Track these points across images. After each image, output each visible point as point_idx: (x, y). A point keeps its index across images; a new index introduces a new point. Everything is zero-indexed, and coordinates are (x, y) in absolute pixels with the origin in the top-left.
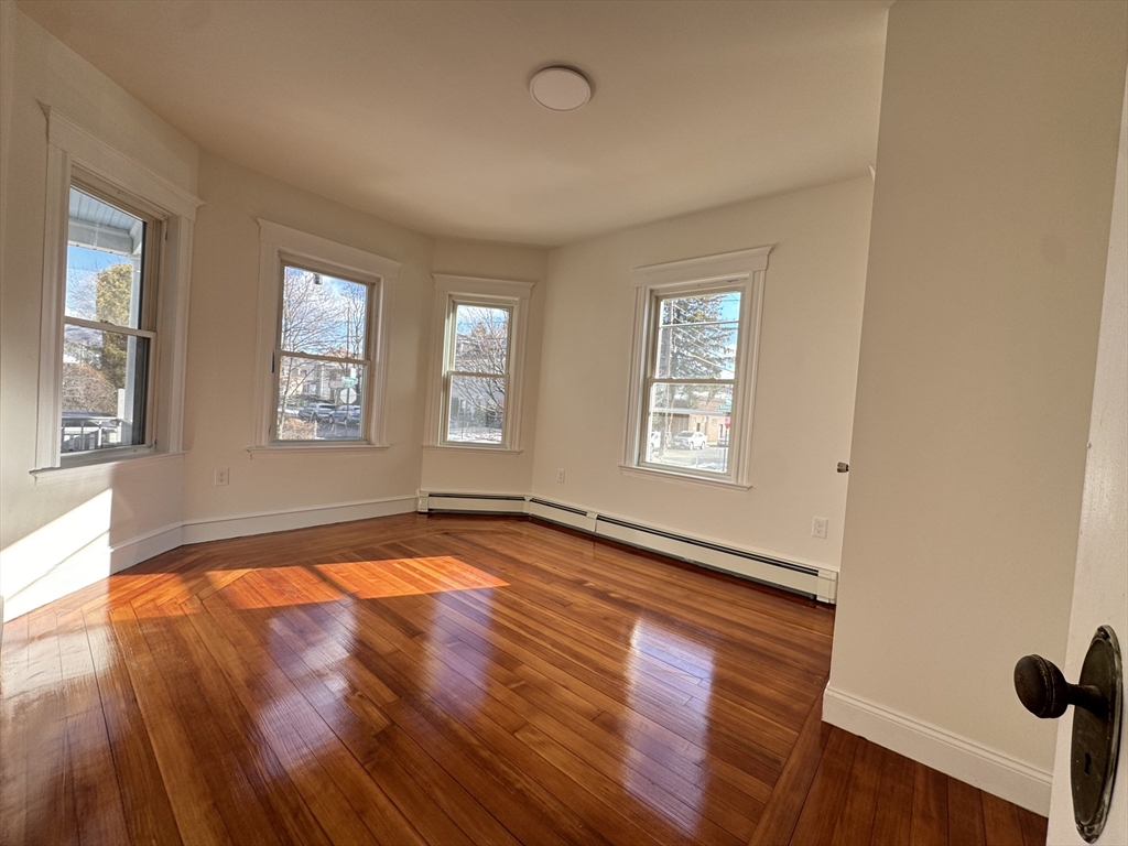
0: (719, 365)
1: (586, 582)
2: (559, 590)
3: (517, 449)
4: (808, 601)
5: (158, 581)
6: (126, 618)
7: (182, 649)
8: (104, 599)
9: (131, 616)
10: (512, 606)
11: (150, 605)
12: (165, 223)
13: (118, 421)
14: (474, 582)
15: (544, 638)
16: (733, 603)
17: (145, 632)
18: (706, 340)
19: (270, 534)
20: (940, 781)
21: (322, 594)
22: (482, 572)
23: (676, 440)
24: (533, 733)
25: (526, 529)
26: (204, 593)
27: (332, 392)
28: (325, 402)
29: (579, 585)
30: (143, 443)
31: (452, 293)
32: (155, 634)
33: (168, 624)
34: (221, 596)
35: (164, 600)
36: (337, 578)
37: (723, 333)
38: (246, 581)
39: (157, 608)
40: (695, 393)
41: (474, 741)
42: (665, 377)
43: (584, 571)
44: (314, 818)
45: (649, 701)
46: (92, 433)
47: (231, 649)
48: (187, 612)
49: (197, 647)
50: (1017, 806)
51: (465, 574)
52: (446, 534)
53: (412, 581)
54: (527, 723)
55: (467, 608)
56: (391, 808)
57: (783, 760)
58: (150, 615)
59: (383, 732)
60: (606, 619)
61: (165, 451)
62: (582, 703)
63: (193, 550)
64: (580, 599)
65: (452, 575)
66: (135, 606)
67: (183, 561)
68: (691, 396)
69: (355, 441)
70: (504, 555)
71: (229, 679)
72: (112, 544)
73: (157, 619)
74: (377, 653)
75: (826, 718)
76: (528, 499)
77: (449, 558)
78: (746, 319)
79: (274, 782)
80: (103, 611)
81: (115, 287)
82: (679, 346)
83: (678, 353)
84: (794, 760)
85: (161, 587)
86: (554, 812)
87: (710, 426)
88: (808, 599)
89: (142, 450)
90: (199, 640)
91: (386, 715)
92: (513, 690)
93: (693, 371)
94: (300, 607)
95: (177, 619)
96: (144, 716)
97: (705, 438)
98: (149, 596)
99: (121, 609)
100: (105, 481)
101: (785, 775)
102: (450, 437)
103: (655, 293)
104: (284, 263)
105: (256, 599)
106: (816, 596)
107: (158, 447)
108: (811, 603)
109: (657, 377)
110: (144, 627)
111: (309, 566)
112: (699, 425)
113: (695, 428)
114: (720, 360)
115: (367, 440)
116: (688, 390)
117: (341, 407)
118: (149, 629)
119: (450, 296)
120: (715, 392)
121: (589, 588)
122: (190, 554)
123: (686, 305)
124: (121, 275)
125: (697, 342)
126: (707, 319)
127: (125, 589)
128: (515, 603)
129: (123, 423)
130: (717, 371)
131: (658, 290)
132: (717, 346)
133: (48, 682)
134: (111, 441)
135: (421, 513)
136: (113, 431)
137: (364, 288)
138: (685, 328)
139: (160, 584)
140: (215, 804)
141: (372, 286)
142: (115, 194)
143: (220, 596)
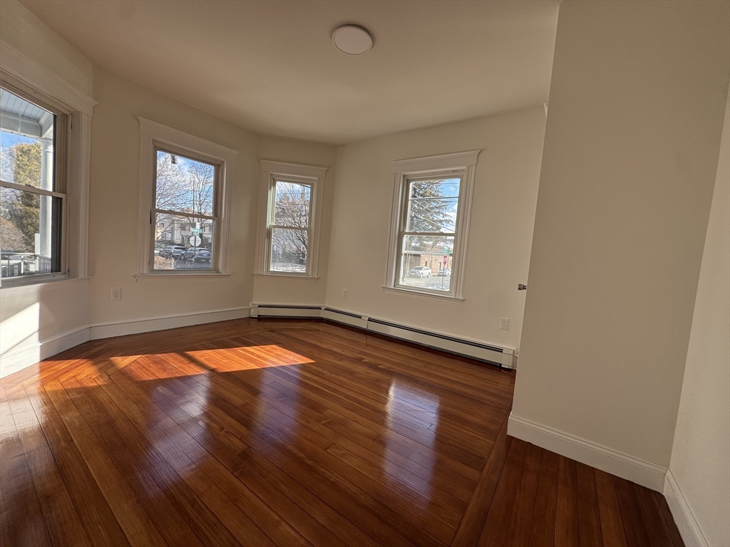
0: (440, 224)
1: (364, 359)
2: (346, 364)
3: (316, 276)
4: (496, 367)
5: (77, 364)
6: (56, 389)
7: (100, 407)
8: (37, 377)
9: (60, 387)
10: (318, 374)
11: (73, 380)
12: (70, 116)
13: (35, 256)
14: (292, 361)
15: (341, 393)
16: (452, 370)
17: (72, 397)
18: (432, 208)
19: (151, 332)
20: (572, 464)
21: (192, 370)
22: (297, 355)
23: (412, 272)
24: (339, 449)
25: (322, 327)
26: (110, 371)
27: (183, 238)
28: (178, 245)
29: (359, 361)
30: (59, 271)
31: (273, 173)
32: (79, 399)
33: (87, 393)
34: (123, 373)
35: (83, 376)
36: (202, 359)
37: (443, 204)
38: (138, 363)
39: (78, 381)
40: (425, 242)
41: (303, 455)
42: (412, 231)
43: (361, 353)
44: (205, 505)
45: (407, 428)
46: (16, 264)
47: (134, 406)
48: (100, 383)
49: (111, 406)
50: (613, 476)
51: (287, 356)
52: (271, 331)
53: (252, 360)
54: (334, 444)
55: (290, 376)
56: (255, 497)
57: (486, 457)
58: (74, 386)
59: (244, 452)
60: (377, 381)
61: (76, 276)
62: (367, 430)
63: (97, 343)
64: (360, 369)
65: (277, 356)
66: (61, 381)
67: (92, 350)
68: (422, 244)
69: (209, 270)
70: (311, 344)
71: (136, 425)
72: (40, 340)
73: (79, 388)
74: (233, 405)
75: (510, 433)
76: (323, 308)
77: (274, 346)
78: (463, 196)
79: (175, 485)
80: (38, 385)
81: (19, 160)
82: (415, 211)
83: (415, 216)
84: (492, 457)
85: (79, 368)
86: (355, 493)
87: (433, 263)
88: (497, 366)
89: (59, 276)
90: (111, 401)
91: (244, 443)
92: (323, 424)
93: (423, 228)
94: (178, 378)
95: (93, 389)
96: (80, 450)
97: (430, 271)
98: (71, 374)
99: (52, 383)
100: (35, 297)
101: (487, 466)
102: (271, 270)
103: (406, 178)
104: (157, 148)
105: (147, 374)
106: (501, 364)
107: (70, 274)
108: (498, 369)
109: (407, 231)
110: (70, 394)
111: (181, 352)
112: (426, 262)
113: (424, 264)
114: (441, 221)
115: (217, 270)
116: (420, 240)
117: (190, 249)
118: (75, 396)
119: (272, 175)
120: (437, 242)
121: (365, 362)
122: (96, 346)
123: (420, 186)
124: (23, 152)
125: (426, 210)
126: (433, 195)
127: (53, 370)
128: (320, 372)
129: (40, 258)
130: (439, 228)
131: (408, 175)
132: (439, 212)
133: (7, 432)
134: (31, 270)
135: (252, 318)
136: (32, 263)
137: (213, 167)
138: (418, 200)
139: (77, 366)
140: (138, 502)
141: (218, 167)
142: (32, 93)
143: (121, 373)
